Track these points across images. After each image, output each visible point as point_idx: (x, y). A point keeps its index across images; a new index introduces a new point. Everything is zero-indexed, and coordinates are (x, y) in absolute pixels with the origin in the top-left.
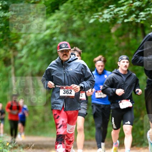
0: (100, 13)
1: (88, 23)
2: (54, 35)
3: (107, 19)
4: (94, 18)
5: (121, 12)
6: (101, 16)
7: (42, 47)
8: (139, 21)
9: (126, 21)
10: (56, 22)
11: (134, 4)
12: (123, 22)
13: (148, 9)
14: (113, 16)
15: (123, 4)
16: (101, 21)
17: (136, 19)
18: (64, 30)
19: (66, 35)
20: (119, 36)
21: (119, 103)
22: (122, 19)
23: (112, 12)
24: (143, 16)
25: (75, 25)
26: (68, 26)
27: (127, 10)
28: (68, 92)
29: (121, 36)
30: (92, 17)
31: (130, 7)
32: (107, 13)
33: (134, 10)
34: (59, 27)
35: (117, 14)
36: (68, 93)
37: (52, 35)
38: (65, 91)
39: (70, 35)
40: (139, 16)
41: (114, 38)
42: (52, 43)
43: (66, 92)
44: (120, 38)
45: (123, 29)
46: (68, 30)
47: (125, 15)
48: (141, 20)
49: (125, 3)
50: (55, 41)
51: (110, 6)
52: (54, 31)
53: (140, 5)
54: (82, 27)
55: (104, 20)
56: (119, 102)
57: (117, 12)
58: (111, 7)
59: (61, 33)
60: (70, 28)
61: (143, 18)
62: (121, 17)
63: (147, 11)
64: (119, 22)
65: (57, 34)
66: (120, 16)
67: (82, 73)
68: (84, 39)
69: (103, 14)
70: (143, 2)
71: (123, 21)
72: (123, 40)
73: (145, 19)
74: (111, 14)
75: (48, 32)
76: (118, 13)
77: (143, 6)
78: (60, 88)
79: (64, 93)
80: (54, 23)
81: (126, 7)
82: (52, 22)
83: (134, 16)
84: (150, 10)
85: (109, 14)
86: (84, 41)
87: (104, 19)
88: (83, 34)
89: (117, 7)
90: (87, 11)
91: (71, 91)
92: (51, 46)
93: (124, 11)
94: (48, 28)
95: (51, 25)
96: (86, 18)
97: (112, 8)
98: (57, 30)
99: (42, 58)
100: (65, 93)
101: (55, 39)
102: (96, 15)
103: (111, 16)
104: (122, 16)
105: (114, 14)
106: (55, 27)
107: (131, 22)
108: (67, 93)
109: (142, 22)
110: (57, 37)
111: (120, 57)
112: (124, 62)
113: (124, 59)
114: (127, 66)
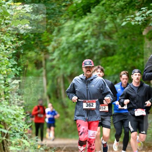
0: (133, 16)
1: (120, 25)
2: (85, 38)
3: (139, 21)
4: (126, 21)
7: (74, 50)
10: (88, 24)
14: (145, 18)
16: (133, 23)
18: (95, 33)
19: (98, 38)
20: (151, 38)
21: (135, 111)
23: (143, 15)
25: (106, 28)
26: (100, 29)
30: (124, 20)
32: (139, 16)
34: (91, 30)
37: (84, 38)
39: (101, 38)
42: (83, 45)
46: (100, 33)
50: (87, 43)
52: (86, 34)
54: (114, 29)
55: (136, 23)
56: (135, 110)
58: (143, 10)
59: (93, 35)
60: (102, 30)
65: (89, 37)
68: (117, 42)
69: (135, 16)
76: (150, 15)
78: (83, 102)
80: (86, 26)
82: (84, 25)
85: (141, 16)
86: (116, 44)
87: (136, 21)
88: (115, 36)
89: (149, 9)
91: (93, 104)
92: (83, 49)
94: (80, 30)
95: (83, 27)
96: (118, 21)
97: (144, 11)
98: (89, 33)
99: (73, 61)
101: (86, 41)
103: (143, 18)
105: (146, 16)
110: (89, 39)
111: (133, 71)
112: (136, 75)
113: (136, 72)
114: (139, 78)
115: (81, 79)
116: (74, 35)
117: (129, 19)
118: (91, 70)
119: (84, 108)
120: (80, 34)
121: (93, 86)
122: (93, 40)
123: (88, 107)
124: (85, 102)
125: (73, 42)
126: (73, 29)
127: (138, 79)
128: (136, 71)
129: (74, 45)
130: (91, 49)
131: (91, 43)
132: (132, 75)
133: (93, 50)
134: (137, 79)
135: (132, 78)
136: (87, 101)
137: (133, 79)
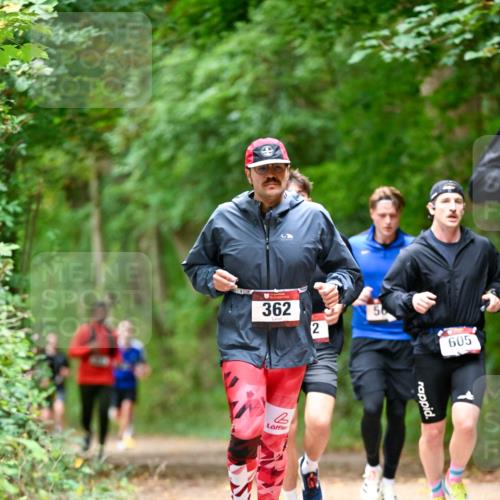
0: (386, 32)
1: (344, 63)
2: (231, 105)
3: (406, 50)
4: (363, 48)
5: (455, 28)
6: (386, 40)
7: (192, 144)
10: (239, 60)
12: (460, 62)
14: (426, 41)
16: (387, 57)
18: (264, 87)
19: (272, 104)
21: (439, 338)
23: (423, 29)
25: (301, 72)
26: (279, 74)
27: (472, 22)
28: (280, 309)
29: (453, 106)
30: (358, 44)
31: (485, 12)
34: (249, 78)
35: (440, 34)
36: (277, 312)
37: (225, 105)
38: (269, 306)
39: (284, 104)
41: (431, 113)
42: (224, 130)
43: (271, 309)
44: (451, 114)
45: (461, 84)
46: (279, 89)
47: (468, 36)
50: (236, 122)
52: (232, 91)
55: (398, 55)
56: (440, 333)
57: (439, 27)
58: (420, 13)
59: (255, 96)
60: (285, 80)
62: (455, 46)
64: (448, 60)
66: (449, 42)
67: (321, 247)
68: (333, 118)
69: (395, 34)
71: (461, 56)
72: (461, 121)
74: (420, 35)
76: (443, 30)
78: (251, 298)
79: (267, 312)
80: (232, 67)
81: (471, 13)
82: (225, 62)
85: (413, 34)
86: (331, 125)
87: (396, 49)
88: (328, 99)
89: (439, 12)
90: (340, 23)
91: (289, 305)
93: (464, 23)
94: (212, 80)
95: (222, 70)
96: (339, 48)
97: (424, 16)
99: (191, 180)
100: (269, 314)
101: (234, 116)
102: (369, 38)
103: (419, 41)
104: (457, 41)
105: (431, 34)
107: (488, 61)
108: (275, 314)
110: (243, 110)
111: (435, 187)
112: (447, 201)
113: (446, 191)
114: (458, 213)
115: (244, 212)
116: (192, 95)
117: (374, 42)
118: (280, 179)
119: (254, 320)
120: (212, 93)
121: (290, 236)
122: (255, 112)
123: (272, 318)
124: (260, 297)
125: (190, 117)
126: (189, 76)
127: (453, 215)
128: (445, 188)
129: (194, 127)
131: (248, 121)
132: (430, 204)
134: (450, 217)
135: (432, 212)
136: (267, 296)
137: (433, 217)
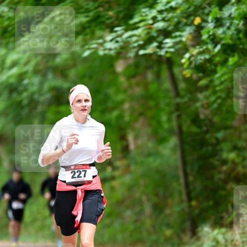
8: (162, 53)
9: (142, 52)
11: (156, 25)
13: (178, 33)
15: (137, 25)
17: (158, 50)
20: (130, 77)
22: (135, 50)
24: (170, 45)
32: (111, 40)
33: (155, 34)
40: (163, 46)
48: (167, 52)
49: (141, 24)
51: (117, 29)
53: (165, 27)
54: (71, 63)
61: (170, 47)
63: (176, 37)
65: (29, 75)
70: (169, 23)
73: (172, 50)
75: (15, 71)
77: (170, 28)
83: (155, 44)
84: (180, 36)
92: (20, 93)
98: (30, 68)
106: (27, 63)
109: (168, 55)
130: (33, 94)
133: (36, 96)
